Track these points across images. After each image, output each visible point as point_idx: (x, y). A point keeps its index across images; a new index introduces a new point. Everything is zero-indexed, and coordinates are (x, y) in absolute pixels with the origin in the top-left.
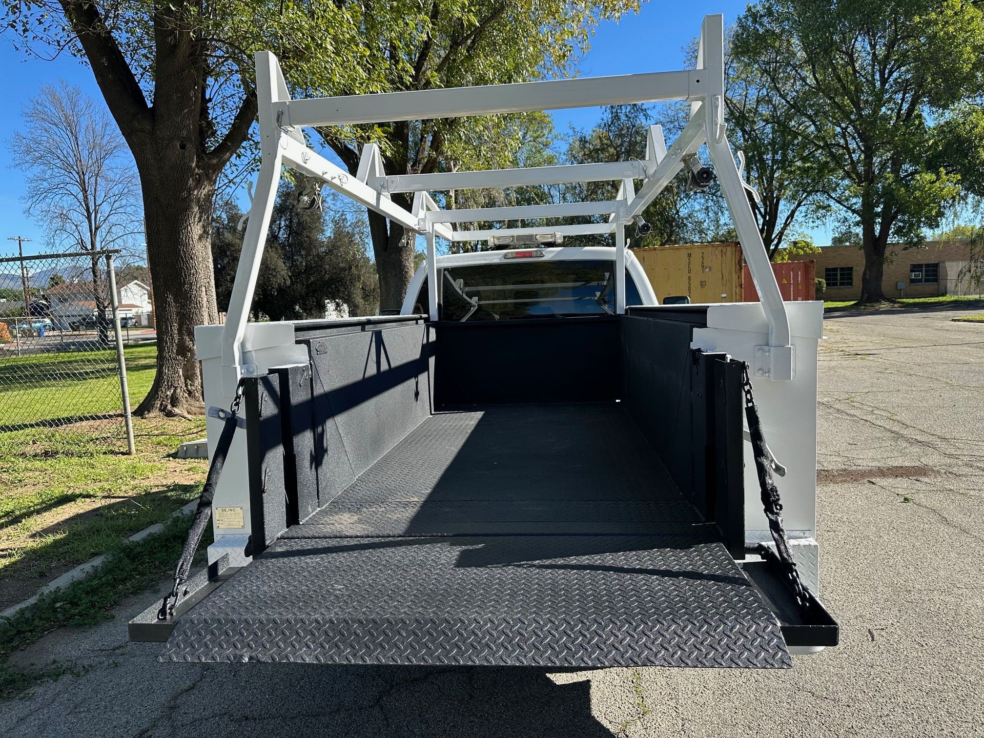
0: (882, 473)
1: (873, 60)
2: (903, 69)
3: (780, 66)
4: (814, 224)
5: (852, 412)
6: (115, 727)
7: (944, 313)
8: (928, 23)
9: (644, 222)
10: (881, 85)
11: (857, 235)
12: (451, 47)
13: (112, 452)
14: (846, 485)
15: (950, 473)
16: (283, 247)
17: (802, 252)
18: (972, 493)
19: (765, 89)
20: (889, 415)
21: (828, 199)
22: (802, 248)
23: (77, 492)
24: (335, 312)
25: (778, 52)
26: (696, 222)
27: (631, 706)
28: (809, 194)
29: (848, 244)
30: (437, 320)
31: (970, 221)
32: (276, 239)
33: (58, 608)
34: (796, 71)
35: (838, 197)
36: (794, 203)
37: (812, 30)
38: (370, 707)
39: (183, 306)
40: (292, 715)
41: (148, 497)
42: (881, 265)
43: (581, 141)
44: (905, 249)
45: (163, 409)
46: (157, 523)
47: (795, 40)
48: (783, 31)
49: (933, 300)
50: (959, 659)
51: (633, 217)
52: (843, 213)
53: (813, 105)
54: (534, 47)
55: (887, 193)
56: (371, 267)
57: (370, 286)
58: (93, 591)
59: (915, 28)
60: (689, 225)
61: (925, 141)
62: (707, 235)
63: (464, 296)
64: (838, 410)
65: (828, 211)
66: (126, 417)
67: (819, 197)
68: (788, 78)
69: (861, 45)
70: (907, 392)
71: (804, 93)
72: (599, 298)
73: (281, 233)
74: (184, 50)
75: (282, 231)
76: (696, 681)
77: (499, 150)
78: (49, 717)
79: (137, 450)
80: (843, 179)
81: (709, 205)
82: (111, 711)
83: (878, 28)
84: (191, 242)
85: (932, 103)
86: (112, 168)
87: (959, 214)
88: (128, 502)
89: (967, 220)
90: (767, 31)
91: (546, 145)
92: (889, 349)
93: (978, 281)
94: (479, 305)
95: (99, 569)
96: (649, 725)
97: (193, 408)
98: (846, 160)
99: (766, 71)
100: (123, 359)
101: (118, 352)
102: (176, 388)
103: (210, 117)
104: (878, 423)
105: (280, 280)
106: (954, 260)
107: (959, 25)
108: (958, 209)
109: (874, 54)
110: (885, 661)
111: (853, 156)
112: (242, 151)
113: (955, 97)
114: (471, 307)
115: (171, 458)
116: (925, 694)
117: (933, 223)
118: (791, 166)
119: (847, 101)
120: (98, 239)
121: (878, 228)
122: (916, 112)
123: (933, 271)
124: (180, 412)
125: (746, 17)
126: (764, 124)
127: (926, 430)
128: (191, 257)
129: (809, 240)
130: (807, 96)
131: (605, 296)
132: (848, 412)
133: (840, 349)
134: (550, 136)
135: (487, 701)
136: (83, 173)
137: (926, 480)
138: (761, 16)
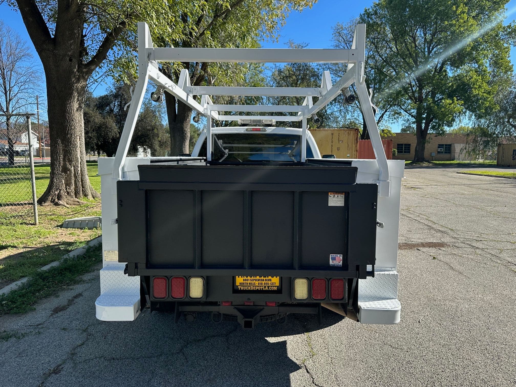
0: (423, 245)
1: (425, 41)
2: (439, 47)
3: (380, 40)
4: (393, 122)
5: (409, 216)
6: (43, 363)
7: (453, 169)
8: (451, 25)
9: (317, 117)
10: (428, 54)
11: (414, 128)
12: (214, 17)
13: (26, 224)
14: (406, 251)
15: (454, 246)
16: (116, 116)
17: (386, 136)
18: (464, 255)
19: (372, 52)
20: (427, 218)
21: (400, 109)
22: (386, 134)
23: (8, 244)
24: (143, 153)
25: (379, 33)
26: (335, 117)
27: (306, 352)
28: (391, 106)
29: (408, 132)
30: (211, 160)
31: (467, 124)
32: (112, 112)
33: (4, 304)
34: (388, 44)
35: (405, 109)
36: (383, 110)
37: (396, 24)
38: (177, 353)
39: (66, 146)
40: (137, 357)
41: (49, 248)
42: (424, 144)
43: (279, 71)
44: (436, 136)
45: (53, 201)
46: (55, 261)
47: (387, 28)
48: (382, 23)
49: (448, 162)
50: (457, 331)
51: (312, 115)
52: (407, 117)
53: (395, 62)
54: (258, 20)
55: (428, 108)
56: (164, 130)
57: (164, 140)
58: (23, 296)
59: (445, 27)
60: (332, 118)
61: (448, 83)
62: (340, 124)
63: (223, 149)
64: (403, 214)
65: (400, 115)
66: (34, 205)
67: (396, 108)
68: (383, 47)
69: (419, 33)
70: (435, 207)
71: (391, 55)
72: (290, 154)
73: (115, 109)
74: (74, 8)
75: (116, 107)
76: (337, 341)
77: (238, 73)
78: (5, 359)
79: (39, 223)
80: (408, 100)
81: (342, 109)
82: (39, 356)
83: (428, 25)
84: (72, 112)
85: (452, 65)
86: (20, 67)
87: (462, 120)
88: (37, 250)
89: (465, 123)
90: (374, 22)
91: (261, 72)
92: (427, 186)
93: (469, 154)
94: (228, 154)
95: (25, 284)
96: (315, 360)
97: (70, 201)
98: (410, 90)
99: (373, 43)
100: (34, 173)
101: (31, 169)
102: (60, 190)
103: (85, 45)
104: (421, 221)
105: (114, 134)
106: (458, 143)
107: (466, 28)
108: (462, 118)
109: (425, 38)
110: (424, 331)
111: (413, 88)
112: (102, 64)
113: (462, 63)
114: (225, 154)
115: (59, 228)
116: (442, 346)
117: (450, 124)
118: (383, 92)
119: (411, 60)
120: (10, 106)
121: (423, 125)
122: (444, 69)
123: (449, 148)
124: (62, 203)
125: (364, 14)
126: (370, 69)
127: (444, 225)
128: (72, 120)
129: (390, 129)
130: (392, 57)
131: (293, 152)
132: (407, 215)
133: (404, 185)
134: (263, 67)
135: (236, 350)
136: (3, 68)
137: (444, 249)
138: (372, 15)
